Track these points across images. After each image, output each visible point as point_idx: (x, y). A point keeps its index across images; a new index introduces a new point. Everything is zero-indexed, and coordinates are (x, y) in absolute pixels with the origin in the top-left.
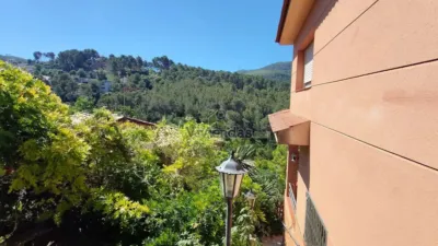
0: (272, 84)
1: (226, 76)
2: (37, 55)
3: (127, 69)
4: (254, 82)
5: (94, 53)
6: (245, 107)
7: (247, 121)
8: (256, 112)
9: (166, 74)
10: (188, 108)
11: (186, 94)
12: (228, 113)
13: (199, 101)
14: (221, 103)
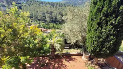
0: (64, 5)
1: (49, 3)
4: (58, 4)
6: (53, 13)
7: (54, 18)
8: (57, 14)
9: (27, 3)
10: (34, 15)
11: (33, 10)
12: (47, 15)
13: (39, 12)
14: (45, 12)
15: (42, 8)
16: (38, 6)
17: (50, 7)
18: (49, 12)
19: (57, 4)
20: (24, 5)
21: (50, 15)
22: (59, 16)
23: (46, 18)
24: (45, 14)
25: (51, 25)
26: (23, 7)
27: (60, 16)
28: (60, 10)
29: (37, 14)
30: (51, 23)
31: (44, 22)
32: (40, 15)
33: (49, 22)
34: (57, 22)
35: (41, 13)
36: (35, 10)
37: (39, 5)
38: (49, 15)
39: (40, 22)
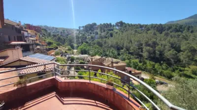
1: (154, 27)
2: (80, 27)
3: (106, 29)
4: (174, 28)
5: (95, 24)
6: (158, 45)
7: (159, 53)
8: (166, 47)
9: (120, 29)
10: (125, 45)
11: (126, 38)
12: (145, 48)
13: (133, 42)
14: (143, 42)
15: (139, 35)
16: (133, 33)
17: (155, 34)
18: (150, 42)
19: (170, 28)
20: (116, 31)
21: (151, 49)
22: (169, 50)
23: (142, 52)
24: (142, 45)
25: (149, 64)
26: (114, 34)
27: (173, 52)
28: (174, 40)
29: (130, 45)
30: (150, 60)
31: (138, 58)
32: (133, 47)
33: (146, 59)
34: (164, 61)
35: (136, 43)
36: (129, 38)
37: (136, 31)
38: (148, 48)
39: (132, 56)
